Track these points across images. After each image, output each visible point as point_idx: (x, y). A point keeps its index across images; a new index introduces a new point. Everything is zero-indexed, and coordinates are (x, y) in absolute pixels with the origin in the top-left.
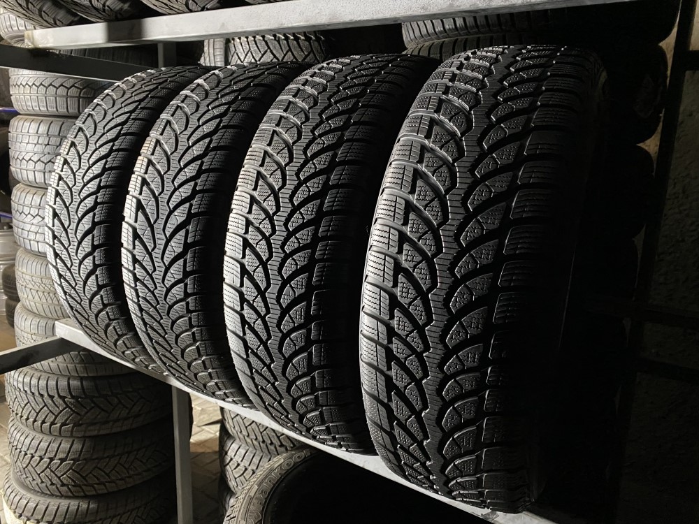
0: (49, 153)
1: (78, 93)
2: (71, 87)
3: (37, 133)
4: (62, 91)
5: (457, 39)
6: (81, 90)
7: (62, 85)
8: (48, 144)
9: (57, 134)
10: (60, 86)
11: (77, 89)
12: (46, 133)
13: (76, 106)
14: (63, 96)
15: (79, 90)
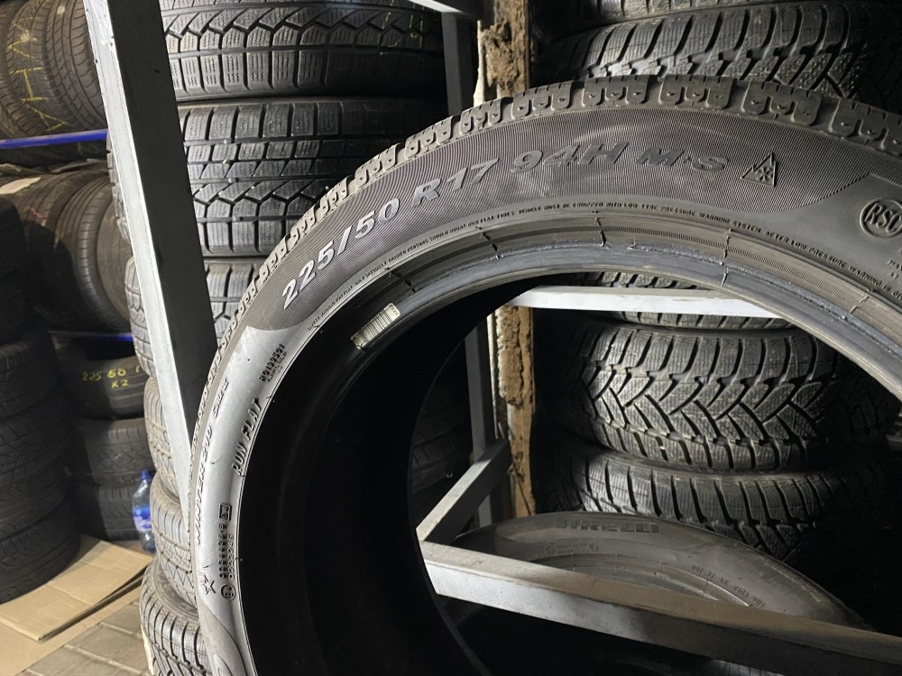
0: (237, 180)
1: (294, 39)
2: (278, 27)
3: (207, 138)
4: (257, 38)
6: (301, 30)
7: (256, 24)
8: (236, 160)
9: (256, 135)
10: (252, 28)
11: (291, 31)
12: (229, 136)
15: (296, 32)
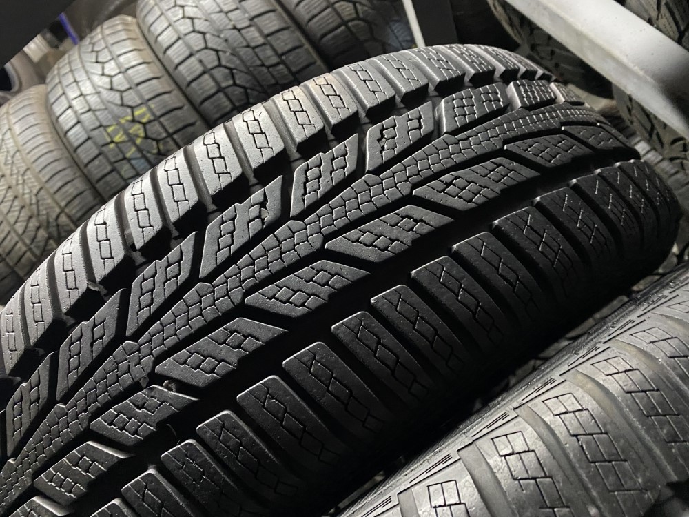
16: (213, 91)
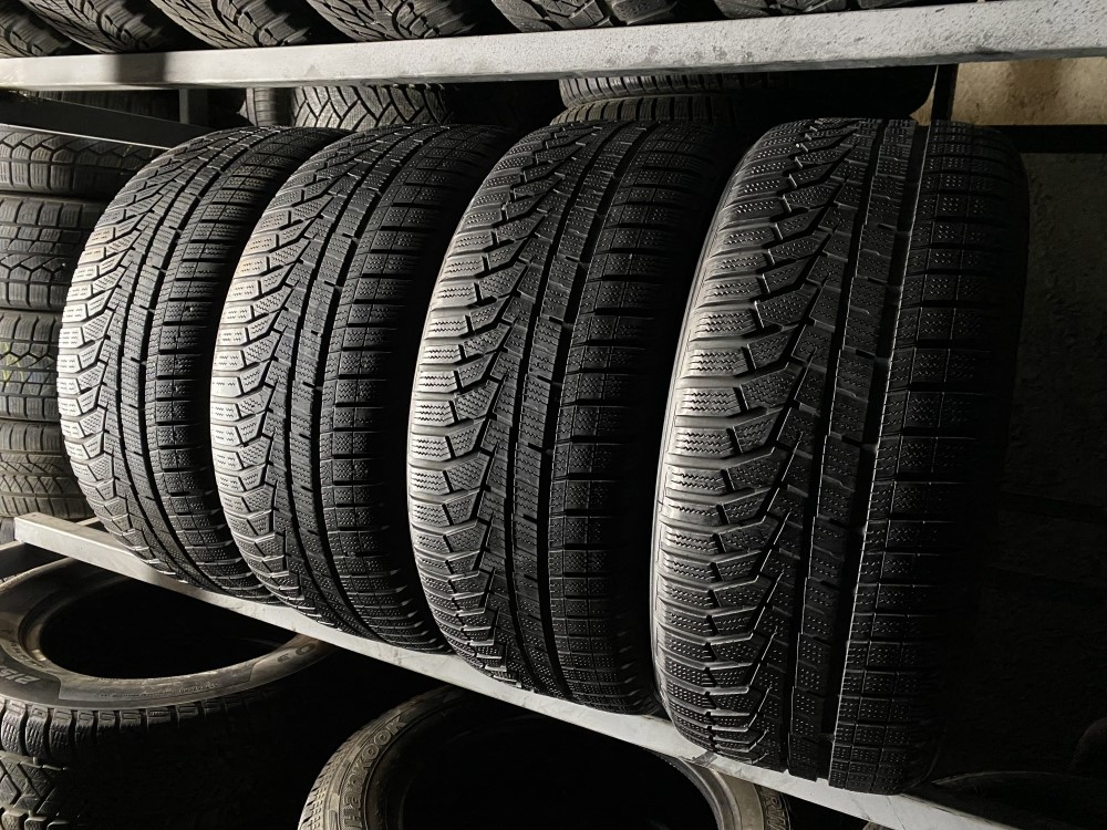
5: (642, 99)
13: (45, 177)
14: (22, 161)
16: (25, 288)
